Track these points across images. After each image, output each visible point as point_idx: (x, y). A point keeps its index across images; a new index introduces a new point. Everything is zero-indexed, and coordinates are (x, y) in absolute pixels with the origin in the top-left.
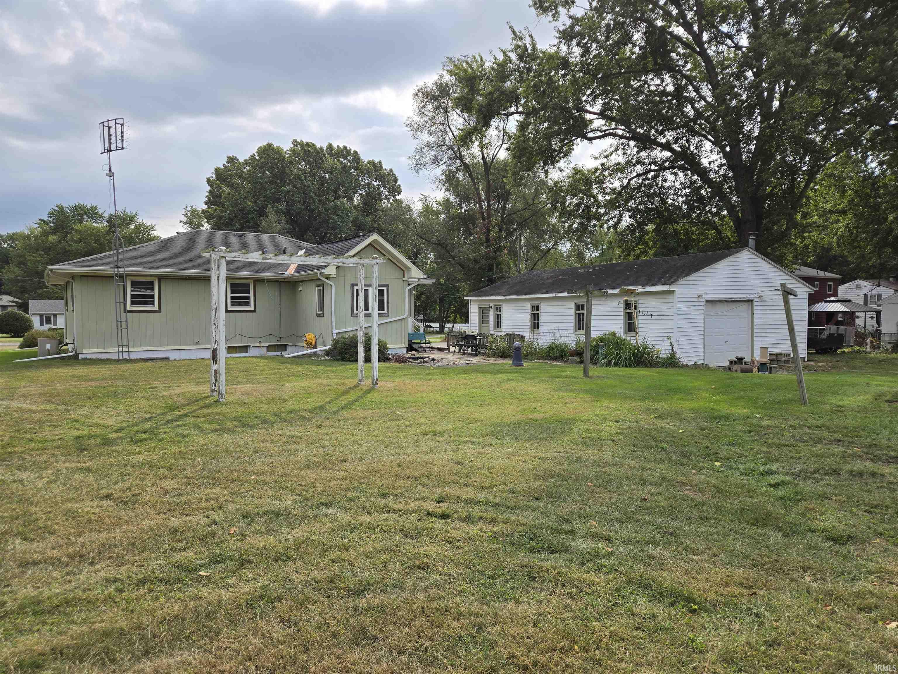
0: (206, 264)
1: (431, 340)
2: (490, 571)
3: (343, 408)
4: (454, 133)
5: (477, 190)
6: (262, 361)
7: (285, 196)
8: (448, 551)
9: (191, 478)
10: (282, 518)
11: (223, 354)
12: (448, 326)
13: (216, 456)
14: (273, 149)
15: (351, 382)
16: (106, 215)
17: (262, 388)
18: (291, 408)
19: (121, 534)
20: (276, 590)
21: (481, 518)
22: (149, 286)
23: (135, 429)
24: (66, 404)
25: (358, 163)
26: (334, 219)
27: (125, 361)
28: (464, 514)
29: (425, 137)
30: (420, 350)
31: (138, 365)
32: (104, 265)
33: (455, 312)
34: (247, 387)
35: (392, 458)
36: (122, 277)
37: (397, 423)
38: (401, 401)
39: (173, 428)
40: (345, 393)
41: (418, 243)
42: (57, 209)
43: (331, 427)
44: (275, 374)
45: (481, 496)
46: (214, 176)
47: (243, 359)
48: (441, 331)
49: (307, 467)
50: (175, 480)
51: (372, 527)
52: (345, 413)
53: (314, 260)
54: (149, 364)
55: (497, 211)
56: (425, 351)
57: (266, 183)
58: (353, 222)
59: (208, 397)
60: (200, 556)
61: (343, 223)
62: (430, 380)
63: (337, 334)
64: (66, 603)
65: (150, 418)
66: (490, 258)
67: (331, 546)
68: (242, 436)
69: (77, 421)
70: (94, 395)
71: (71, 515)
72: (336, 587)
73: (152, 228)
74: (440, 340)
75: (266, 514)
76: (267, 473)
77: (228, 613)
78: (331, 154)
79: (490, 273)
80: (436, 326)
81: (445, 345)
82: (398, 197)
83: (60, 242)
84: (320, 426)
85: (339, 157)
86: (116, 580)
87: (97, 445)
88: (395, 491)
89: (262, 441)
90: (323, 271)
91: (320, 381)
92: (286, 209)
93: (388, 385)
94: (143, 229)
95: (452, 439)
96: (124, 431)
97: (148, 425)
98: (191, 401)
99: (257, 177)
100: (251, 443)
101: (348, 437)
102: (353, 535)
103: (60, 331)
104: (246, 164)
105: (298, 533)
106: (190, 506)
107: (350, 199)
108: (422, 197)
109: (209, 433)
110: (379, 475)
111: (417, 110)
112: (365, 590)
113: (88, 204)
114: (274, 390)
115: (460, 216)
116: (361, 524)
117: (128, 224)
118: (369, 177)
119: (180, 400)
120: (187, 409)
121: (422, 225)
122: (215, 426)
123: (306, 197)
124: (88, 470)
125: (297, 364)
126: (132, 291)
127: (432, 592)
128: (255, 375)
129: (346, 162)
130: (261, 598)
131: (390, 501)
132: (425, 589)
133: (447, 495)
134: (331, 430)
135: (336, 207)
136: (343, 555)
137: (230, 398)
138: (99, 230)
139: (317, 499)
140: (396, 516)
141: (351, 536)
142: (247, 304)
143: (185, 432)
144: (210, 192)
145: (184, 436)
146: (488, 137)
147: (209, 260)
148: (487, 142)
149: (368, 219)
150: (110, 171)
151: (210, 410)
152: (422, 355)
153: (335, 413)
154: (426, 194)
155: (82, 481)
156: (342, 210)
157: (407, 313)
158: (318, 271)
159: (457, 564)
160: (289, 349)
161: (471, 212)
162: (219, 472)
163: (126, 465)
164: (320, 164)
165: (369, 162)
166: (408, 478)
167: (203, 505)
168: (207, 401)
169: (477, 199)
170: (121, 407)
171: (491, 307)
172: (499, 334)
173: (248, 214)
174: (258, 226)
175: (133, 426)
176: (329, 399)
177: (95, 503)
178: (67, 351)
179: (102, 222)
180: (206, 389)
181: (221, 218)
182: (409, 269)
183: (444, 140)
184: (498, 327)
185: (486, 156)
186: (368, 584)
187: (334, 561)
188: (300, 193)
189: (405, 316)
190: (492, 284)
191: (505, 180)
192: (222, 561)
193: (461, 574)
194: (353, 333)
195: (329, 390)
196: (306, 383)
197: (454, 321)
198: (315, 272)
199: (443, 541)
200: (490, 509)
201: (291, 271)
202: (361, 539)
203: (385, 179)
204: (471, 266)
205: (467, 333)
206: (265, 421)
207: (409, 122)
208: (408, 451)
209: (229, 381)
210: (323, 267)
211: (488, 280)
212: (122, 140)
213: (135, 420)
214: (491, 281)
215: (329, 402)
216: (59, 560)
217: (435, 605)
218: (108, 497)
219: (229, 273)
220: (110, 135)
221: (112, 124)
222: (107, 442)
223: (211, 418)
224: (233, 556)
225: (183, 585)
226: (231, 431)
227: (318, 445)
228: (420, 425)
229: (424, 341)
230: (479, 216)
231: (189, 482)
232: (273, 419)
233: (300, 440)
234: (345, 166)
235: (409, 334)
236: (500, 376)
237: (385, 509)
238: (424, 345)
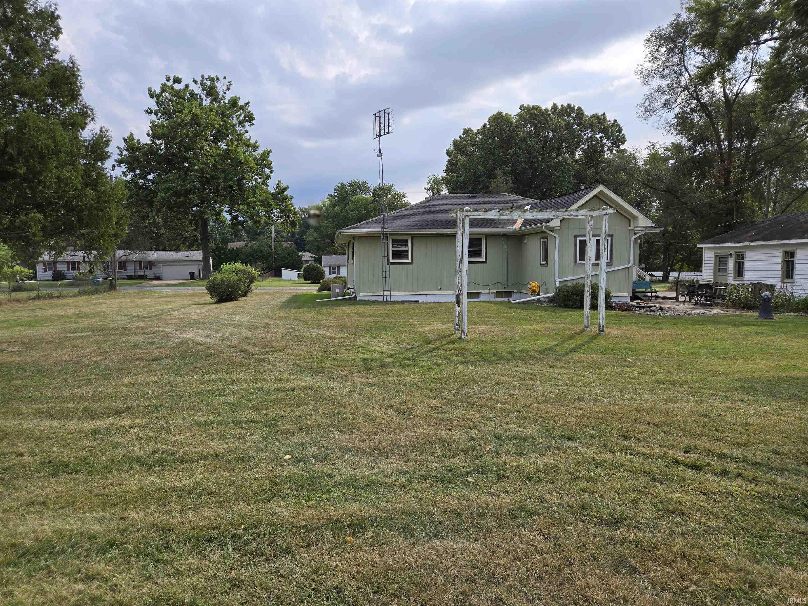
0: (453, 223)
1: (657, 289)
2: (757, 530)
3: (571, 351)
4: (691, 73)
5: (716, 130)
6: (493, 305)
7: (511, 158)
8: (702, 501)
9: (449, 400)
10: (529, 444)
11: (465, 299)
12: (673, 275)
13: (465, 384)
14: (502, 117)
15: (578, 328)
16: (372, 188)
17: (496, 329)
18: (523, 348)
19: (404, 437)
20: (532, 505)
21: (739, 475)
22: (405, 243)
23: (402, 356)
24: (354, 334)
25: (581, 119)
26: (556, 175)
27: (387, 303)
28: (719, 468)
29: (657, 82)
30: (644, 298)
31: (398, 306)
32: (374, 227)
33: (682, 260)
34: (483, 328)
35: (628, 403)
36: (386, 236)
37: (628, 369)
38: (630, 348)
39: (429, 358)
40: (572, 337)
41: (642, 191)
42: (340, 186)
43: (562, 368)
44: (505, 317)
45: (737, 452)
46: (452, 147)
47: (476, 303)
48: (665, 280)
49: (545, 402)
50: (437, 400)
51: (618, 467)
52: (574, 356)
53: (546, 214)
54: (405, 305)
55: (739, 149)
56: (651, 300)
57: (495, 148)
58: (574, 177)
59: (453, 334)
60: (465, 464)
61: (565, 178)
62: (660, 329)
63: (560, 282)
64: (374, 484)
65: (412, 348)
66: (728, 202)
67: (579, 476)
68: (483, 368)
69: (362, 347)
70: (371, 329)
71: (368, 417)
72: (589, 515)
73: (404, 196)
74: (664, 289)
75: (514, 438)
76: (510, 403)
77: (495, 517)
78: (554, 114)
79: (729, 218)
80: (659, 275)
81: (673, 295)
82: (622, 147)
83: (342, 211)
84: (551, 366)
85: (563, 115)
86: (406, 473)
87: (377, 367)
88: (636, 435)
89: (502, 375)
90: (548, 224)
91: (546, 325)
92: (512, 170)
93: (615, 332)
94: (399, 197)
95: (692, 390)
96: (394, 357)
97: (410, 354)
98: (441, 337)
99: (488, 144)
100: (492, 376)
101: (579, 378)
102: (599, 470)
103: (343, 279)
104: (479, 133)
105: (545, 459)
106: (451, 423)
107: (573, 154)
108: (650, 144)
109: (457, 364)
110: (617, 417)
111: (649, 56)
112: (617, 522)
113: (360, 180)
114: (506, 331)
115: (693, 159)
116: (605, 461)
117: (387, 194)
118: (592, 130)
119: (432, 336)
120: (438, 344)
121: (648, 173)
122: (460, 359)
123: (530, 157)
124: (374, 385)
125: (523, 309)
126: (393, 247)
127: (692, 539)
128: (488, 317)
129: (570, 119)
130: (522, 510)
131: (632, 443)
132: (683, 535)
133: (695, 446)
134: (562, 370)
135: (558, 163)
136: (591, 486)
137: (470, 336)
138: (367, 201)
139: (559, 432)
140: (641, 459)
141: (597, 470)
142: (480, 256)
143: (439, 362)
144: (449, 161)
145: (439, 365)
146: (733, 71)
147: (455, 219)
148: (731, 76)
149: (589, 172)
150: (380, 152)
151: (456, 346)
152: (647, 304)
153: (564, 355)
154: (654, 141)
155: (372, 393)
156: (564, 166)
157: (632, 262)
158: (543, 225)
159: (717, 516)
160: (514, 296)
161: (707, 155)
162: (470, 397)
163: (399, 384)
164: (544, 124)
165: (593, 116)
166: (649, 424)
167: (462, 423)
168: (452, 338)
169: (715, 139)
170: (391, 338)
171: (731, 254)
172: (741, 283)
173: (479, 177)
174: (487, 188)
175: (400, 353)
176: (556, 342)
177: (383, 411)
178: (349, 294)
179: (369, 194)
180: (451, 327)
181: (456, 182)
182: (635, 218)
183: (679, 82)
184: (739, 276)
185: (728, 92)
186: (621, 518)
187: (583, 490)
188: (525, 153)
189: (629, 265)
190: (730, 230)
191: (752, 114)
192: (484, 472)
193: (723, 528)
194: (577, 281)
195: (556, 333)
196: (533, 327)
197: (680, 270)
198: (540, 225)
199: (697, 491)
200: (749, 467)
201: (518, 226)
202: (607, 474)
203: (609, 130)
204: (705, 211)
205: (701, 282)
206: (501, 358)
207: (639, 69)
208: (645, 397)
209: (470, 322)
210: (549, 220)
211: (725, 226)
212: (389, 126)
213: (401, 350)
214: (730, 227)
215: (557, 345)
216: (365, 450)
217: (697, 552)
218: (391, 407)
219: (472, 229)
220: (380, 123)
221: (382, 114)
222: (384, 365)
223: (457, 352)
224: (492, 469)
225: (456, 486)
226: (473, 363)
227: (552, 383)
228: (655, 373)
229: (649, 290)
230: (716, 157)
231: (448, 402)
232: (509, 357)
233: (534, 377)
234: (568, 122)
235: (634, 283)
236: (745, 328)
237: (626, 450)
238: (649, 294)
